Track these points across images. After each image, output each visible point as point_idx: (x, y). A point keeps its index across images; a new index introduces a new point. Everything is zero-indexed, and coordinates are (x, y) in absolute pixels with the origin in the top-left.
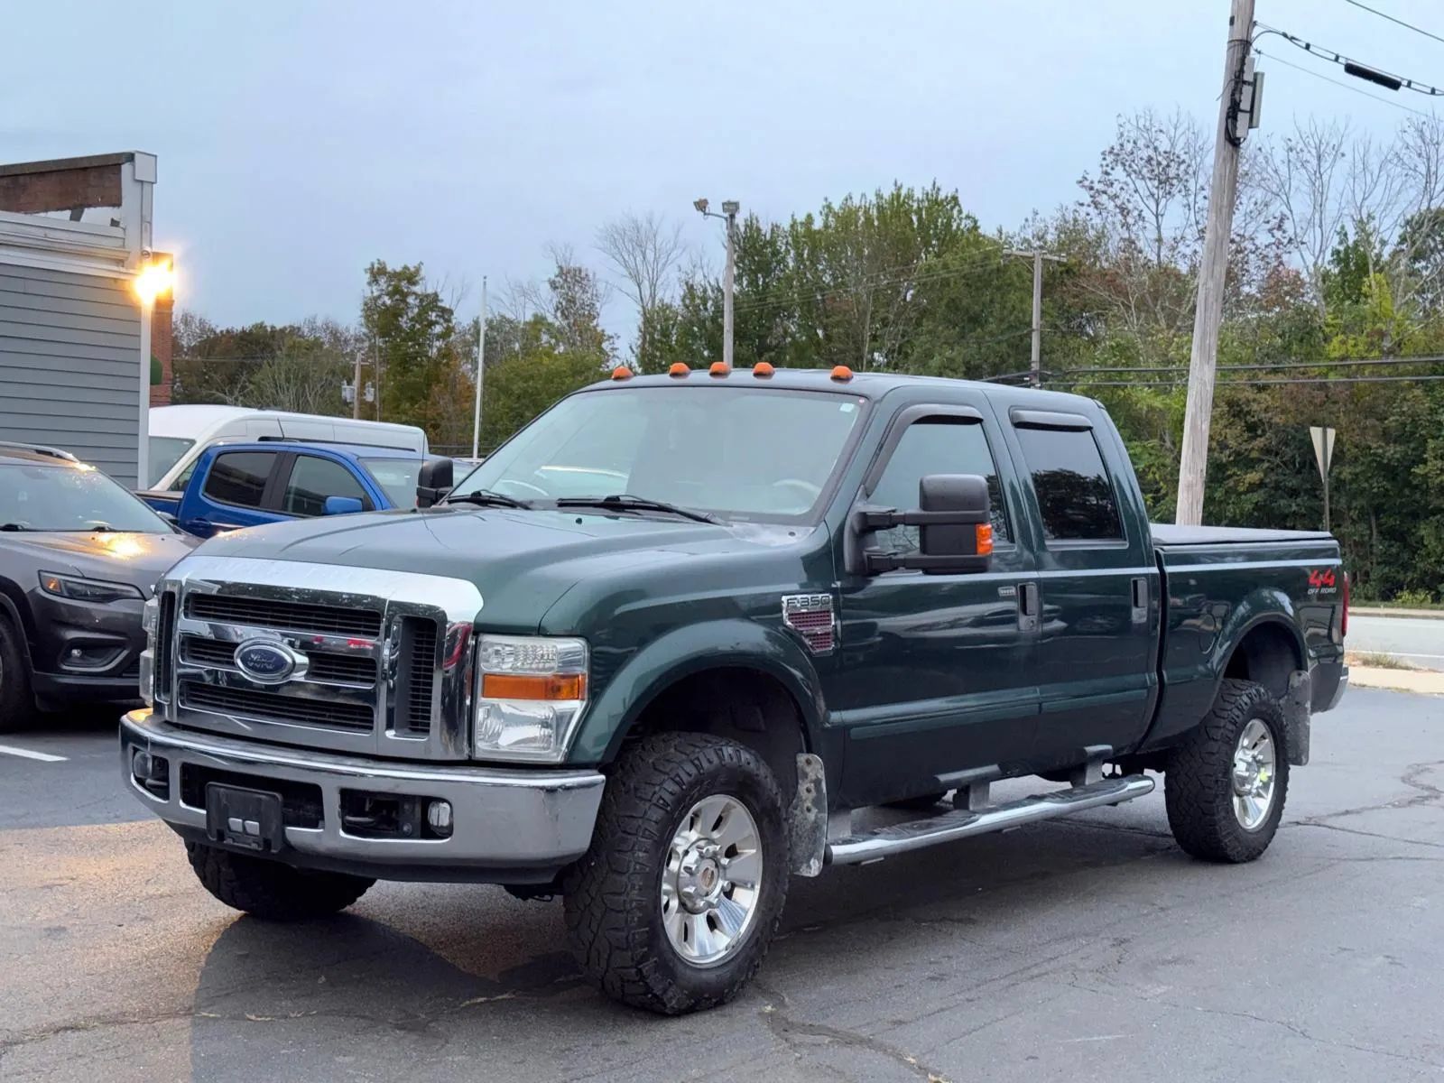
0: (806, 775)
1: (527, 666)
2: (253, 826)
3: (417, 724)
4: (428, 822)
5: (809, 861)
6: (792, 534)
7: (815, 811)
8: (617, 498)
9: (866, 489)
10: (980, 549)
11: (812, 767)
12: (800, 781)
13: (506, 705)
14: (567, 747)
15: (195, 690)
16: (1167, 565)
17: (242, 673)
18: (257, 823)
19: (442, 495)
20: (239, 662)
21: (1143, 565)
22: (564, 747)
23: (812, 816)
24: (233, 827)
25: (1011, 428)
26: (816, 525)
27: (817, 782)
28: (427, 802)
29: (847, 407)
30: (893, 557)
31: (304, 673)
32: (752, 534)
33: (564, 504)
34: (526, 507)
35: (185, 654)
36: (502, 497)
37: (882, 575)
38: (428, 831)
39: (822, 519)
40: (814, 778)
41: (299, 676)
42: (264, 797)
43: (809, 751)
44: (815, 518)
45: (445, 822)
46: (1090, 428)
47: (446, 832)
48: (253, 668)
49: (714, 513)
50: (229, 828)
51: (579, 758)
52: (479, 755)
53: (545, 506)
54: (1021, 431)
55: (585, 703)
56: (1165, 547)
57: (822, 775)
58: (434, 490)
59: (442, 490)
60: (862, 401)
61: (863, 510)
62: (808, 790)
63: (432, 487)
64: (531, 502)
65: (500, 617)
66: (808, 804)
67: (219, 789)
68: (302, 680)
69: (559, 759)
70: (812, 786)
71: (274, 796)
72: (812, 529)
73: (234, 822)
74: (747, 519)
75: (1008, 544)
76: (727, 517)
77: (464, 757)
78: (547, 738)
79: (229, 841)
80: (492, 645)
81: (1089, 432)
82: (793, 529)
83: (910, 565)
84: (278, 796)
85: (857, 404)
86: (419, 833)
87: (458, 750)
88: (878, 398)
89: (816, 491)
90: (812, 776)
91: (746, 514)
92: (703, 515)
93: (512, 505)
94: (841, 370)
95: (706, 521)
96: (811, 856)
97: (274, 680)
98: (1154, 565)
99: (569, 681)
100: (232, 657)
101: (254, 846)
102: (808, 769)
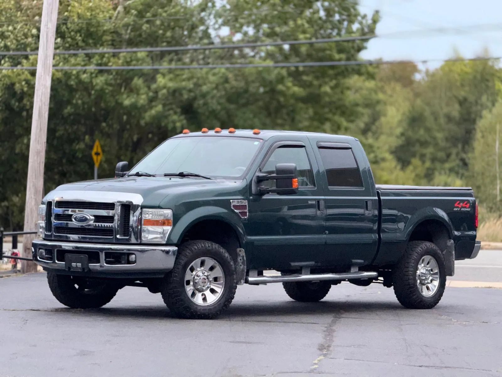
0: (240, 255)
1: (155, 218)
2: (79, 265)
3: (125, 234)
4: (129, 260)
5: (241, 281)
6: (235, 182)
7: (242, 266)
8: (183, 173)
9: (260, 169)
10: (293, 186)
11: (241, 252)
12: (238, 257)
13: (150, 228)
14: (167, 239)
15: (59, 229)
16: (382, 196)
17: (74, 223)
18: (80, 264)
19: (125, 174)
20: (73, 220)
21: (371, 196)
22: (166, 239)
23: (242, 267)
24: (73, 266)
25: (317, 148)
26: (243, 180)
27: (243, 257)
28: (129, 254)
29: (256, 143)
30: (267, 189)
31: (93, 221)
32: (223, 182)
33: (166, 175)
34: (154, 176)
35: (56, 219)
36: (146, 174)
37: (265, 195)
38: (129, 262)
39: (245, 178)
40: (242, 255)
41: (91, 222)
42: (82, 256)
43: (240, 247)
44: (243, 178)
45: (134, 260)
46: (351, 148)
47: (134, 262)
48: (78, 221)
49: (212, 177)
50: (72, 266)
51: (170, 242)
52: (143, 242)
53: (160, 176)
54: (321, 150)
55: (172, 227)
56: (381, 190)
57: (244, 254)
58: (122, 173)
59: (125, 172)
60: (261, 141)
61: (258, 175)
62: (241, 260)
63: (121, 172)
64: (156, 175)
65: (148, 203)
66: (241, 264)
67: (68, 256)
68: (93, 223)
69: (164, 243)
70: (241, 258)
71: (86, 256)
72: (242, 181)
73: (73, 264)
74: (222, 178)
75: (313, 186)
76: (216, 178)
77: (139, 242)
78: (162, 238)
79: (72, 270)
80: (146, 211)
81: (350, 150)
82: (236, 181)
83: (273, 191)
84: (87, 255)
85: (260, 142)
86: (127, 263)
87: (137, 241)
88: (267, 140)
89: (245, 169)
90: (241, 255)
91: (222, 177)
92: (208, 177)
93: (150, 176)
94: (256, 130)
95: (209, 179)
96: (241, 279)
97: (84, 224)
98: (376, 196)
99: (168, 221)
100: (71, 219)
101: (80, 270)
102: (240, 253)
